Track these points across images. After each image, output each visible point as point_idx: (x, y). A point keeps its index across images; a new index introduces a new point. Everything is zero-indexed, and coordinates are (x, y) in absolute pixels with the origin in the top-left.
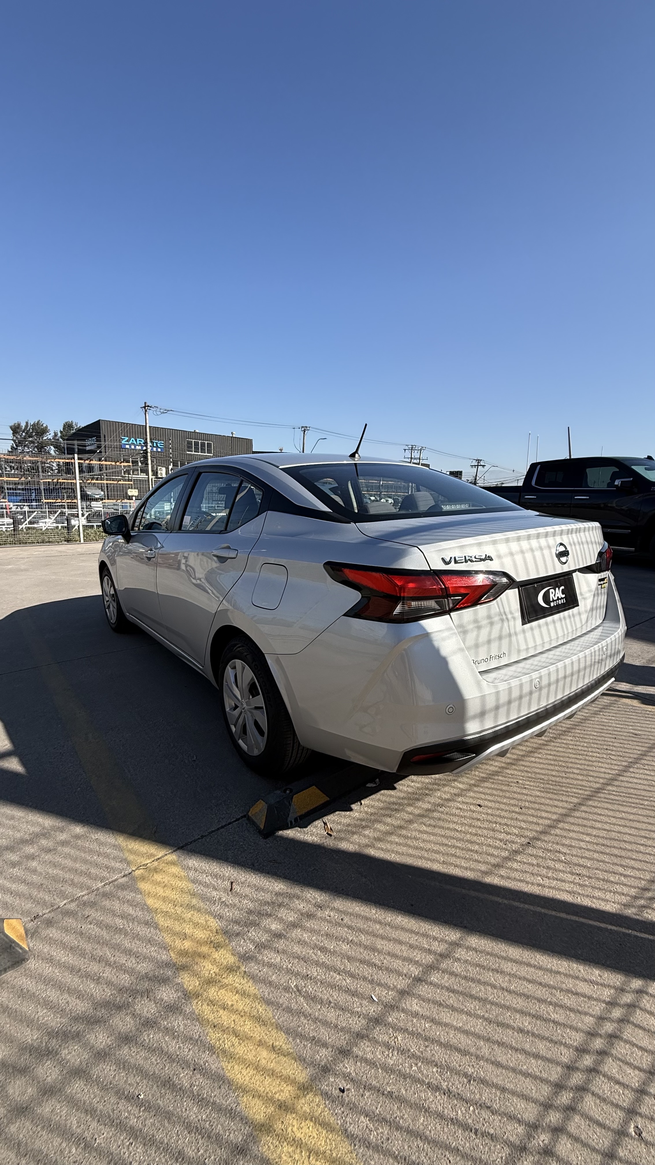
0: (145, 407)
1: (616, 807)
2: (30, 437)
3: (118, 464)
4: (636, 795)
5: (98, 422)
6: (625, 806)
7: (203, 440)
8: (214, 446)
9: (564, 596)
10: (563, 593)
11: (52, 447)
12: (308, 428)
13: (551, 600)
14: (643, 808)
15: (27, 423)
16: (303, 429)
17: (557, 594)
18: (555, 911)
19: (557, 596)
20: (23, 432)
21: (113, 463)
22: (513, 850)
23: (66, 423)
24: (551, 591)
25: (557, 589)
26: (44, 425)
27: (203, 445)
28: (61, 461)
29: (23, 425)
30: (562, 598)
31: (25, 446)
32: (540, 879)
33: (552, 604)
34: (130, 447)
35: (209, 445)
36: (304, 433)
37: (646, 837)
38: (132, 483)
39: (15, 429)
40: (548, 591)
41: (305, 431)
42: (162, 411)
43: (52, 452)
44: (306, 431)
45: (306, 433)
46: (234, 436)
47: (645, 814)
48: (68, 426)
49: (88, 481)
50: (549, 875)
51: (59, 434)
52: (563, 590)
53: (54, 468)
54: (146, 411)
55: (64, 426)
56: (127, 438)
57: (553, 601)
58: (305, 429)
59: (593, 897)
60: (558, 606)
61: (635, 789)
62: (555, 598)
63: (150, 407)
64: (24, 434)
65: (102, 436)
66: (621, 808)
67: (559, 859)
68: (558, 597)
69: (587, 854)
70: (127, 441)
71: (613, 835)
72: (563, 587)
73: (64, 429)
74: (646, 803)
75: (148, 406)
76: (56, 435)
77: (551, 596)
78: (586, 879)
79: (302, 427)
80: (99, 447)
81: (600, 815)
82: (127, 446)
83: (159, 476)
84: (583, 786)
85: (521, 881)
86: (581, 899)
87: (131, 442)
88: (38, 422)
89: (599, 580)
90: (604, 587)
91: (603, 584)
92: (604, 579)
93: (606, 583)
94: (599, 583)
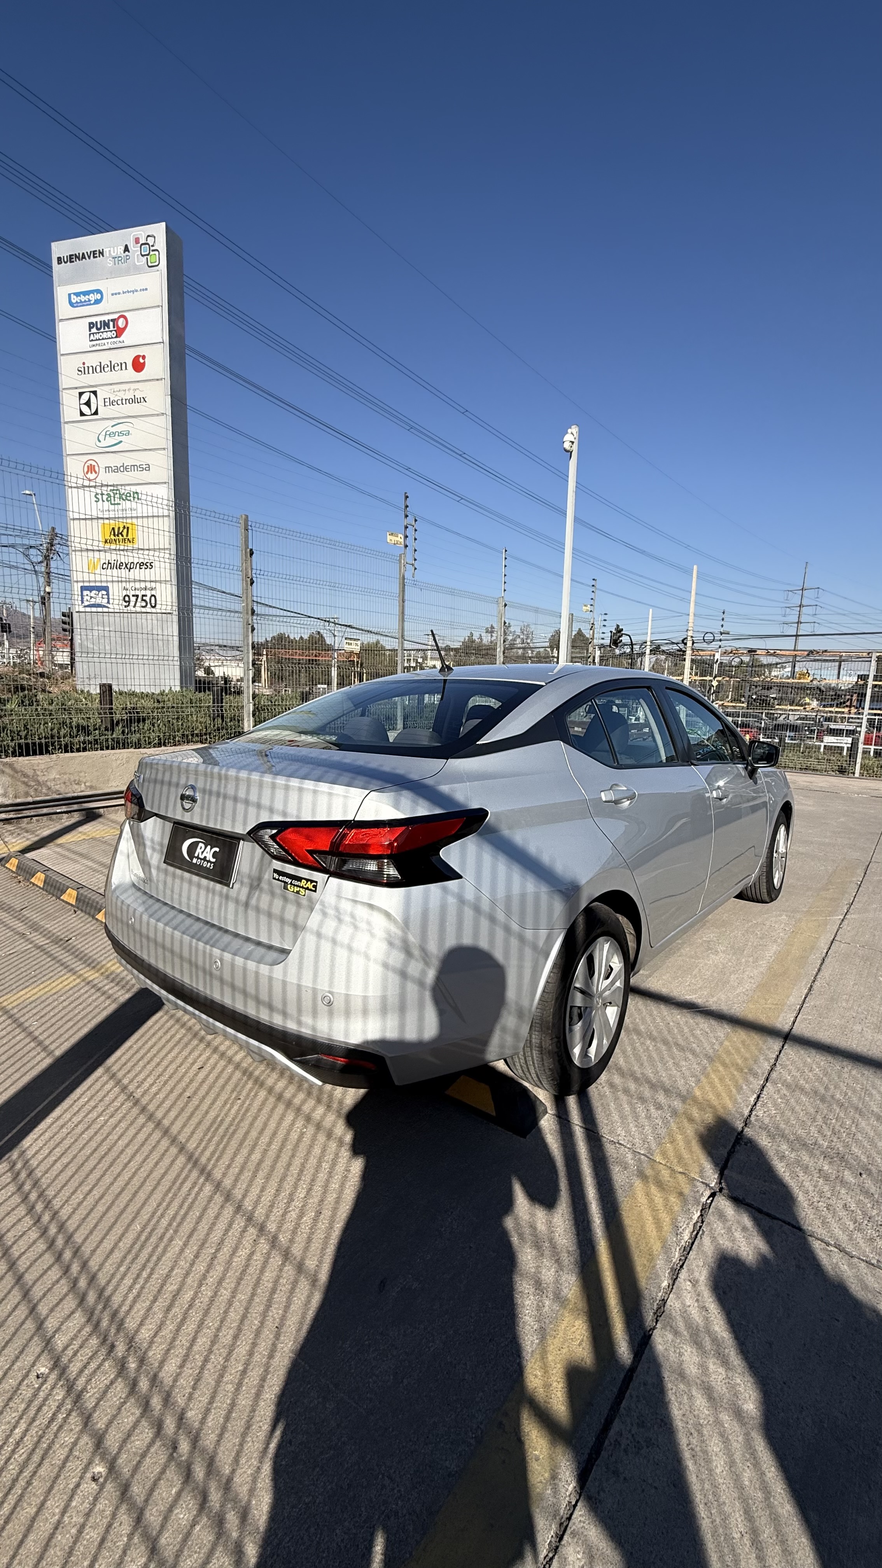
4: (186, 1214)
9: (214, 860)
10: (214, 856)
13: (196, 855)
17: (207, 853)
19: (205, 854)
24: (201, 845)
25: (209, 847)
30: (209, 861)
33: (195, 861)
40: (198, 843)
47: (143, 1212)
52: (215, 852)
57: (198, 858)
60: (200, 867)
61: (201, 1217)
62: (202, 857)
68: (205, 857)
72: (217, 849)
74: (165, 1221)
77: (198, 851)
84: (220, 1157)
89: (275, 871)
90: (298, 892)
91: (291, 884)
92: (299, 879)
93: (311, 890)
94: (276, 876)
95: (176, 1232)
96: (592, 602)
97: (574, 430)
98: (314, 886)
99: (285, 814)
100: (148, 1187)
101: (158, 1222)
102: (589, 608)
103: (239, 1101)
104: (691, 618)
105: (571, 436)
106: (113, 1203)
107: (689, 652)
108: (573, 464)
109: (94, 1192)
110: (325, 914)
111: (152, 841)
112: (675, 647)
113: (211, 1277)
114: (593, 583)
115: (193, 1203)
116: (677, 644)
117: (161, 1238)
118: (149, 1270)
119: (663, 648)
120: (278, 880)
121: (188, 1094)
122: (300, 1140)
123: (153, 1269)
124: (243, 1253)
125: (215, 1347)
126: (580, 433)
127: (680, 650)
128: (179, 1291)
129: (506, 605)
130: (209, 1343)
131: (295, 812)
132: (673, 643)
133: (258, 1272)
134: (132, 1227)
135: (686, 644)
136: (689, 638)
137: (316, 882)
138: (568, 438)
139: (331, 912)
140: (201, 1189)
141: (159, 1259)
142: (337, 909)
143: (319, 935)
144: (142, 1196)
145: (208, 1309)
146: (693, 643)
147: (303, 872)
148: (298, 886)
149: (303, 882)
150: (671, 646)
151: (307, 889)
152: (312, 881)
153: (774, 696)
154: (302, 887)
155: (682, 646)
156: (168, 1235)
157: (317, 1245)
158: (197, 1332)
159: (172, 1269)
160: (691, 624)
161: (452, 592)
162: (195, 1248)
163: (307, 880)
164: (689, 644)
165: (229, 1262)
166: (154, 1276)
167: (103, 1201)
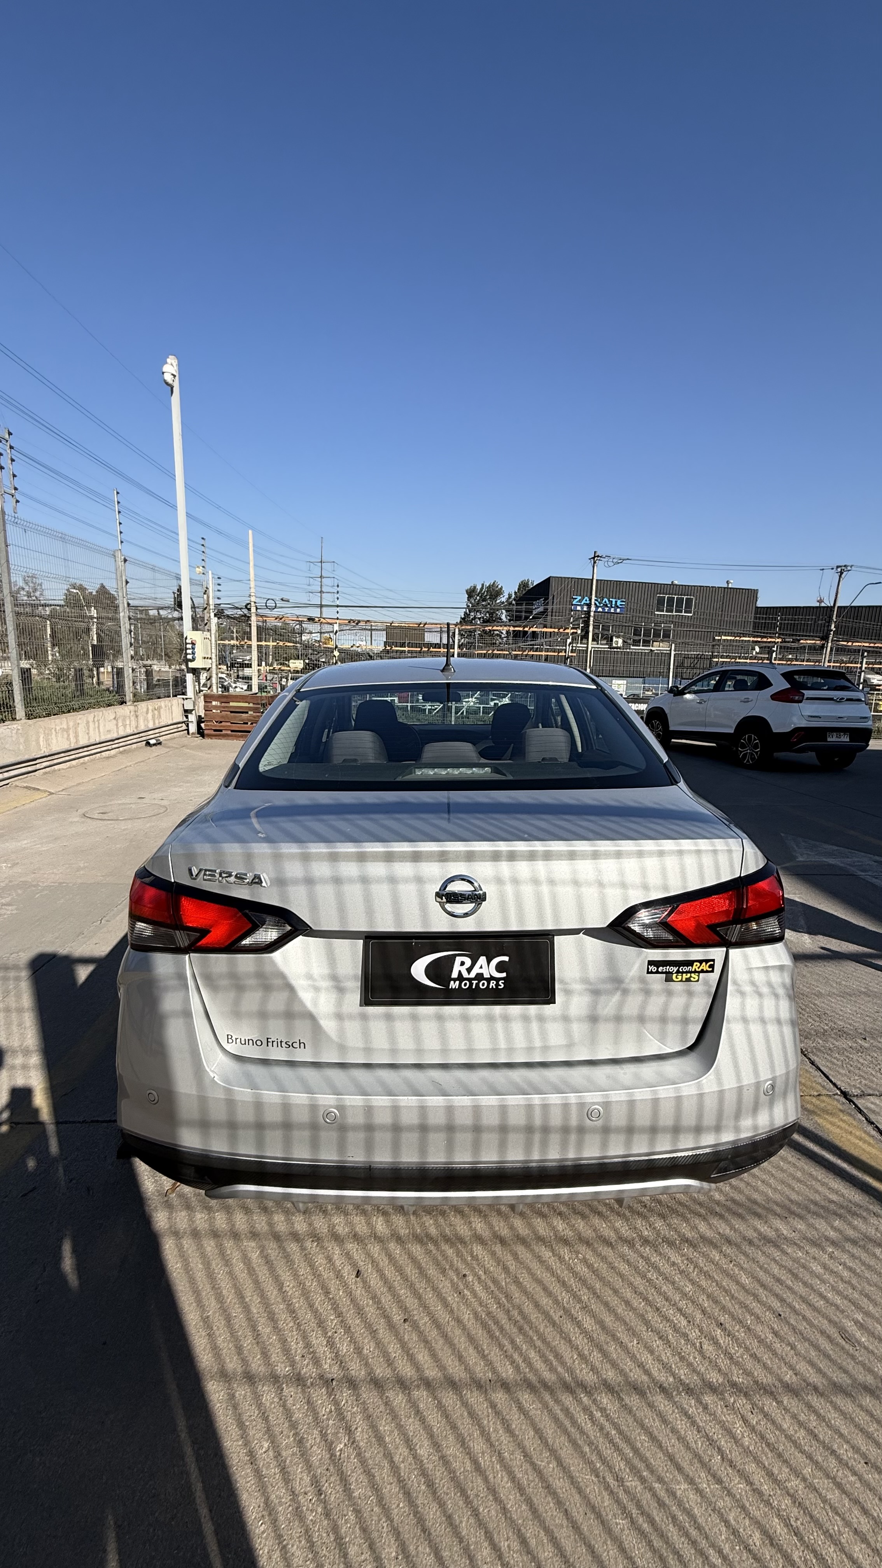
0: (594, 558)
1: (560, 1442)
2: (483, 601)
3: (561, 630)
4: (636, 1451)
5: (549, 579)
6: (583, 1455)
7: (681, 595)
8: (695, 603)
9: (504, 975)
10: (500, 970)
11: (504, 611)
12: (849, 568)
13: (455, 975)
14: (607, 1487)
15: (483, 585)
16: (839, 570)
17: (479, 968)
18: (211, 1511)
19: (476, 971)
20: (478, 595)
21: (556, 630)
22: (300, 1373)
23: (522, 582)
24: (460, 959)
25: (482, 959)
26: (500, 587)
27: (680, 601)
28: (512, 629)
29: (479, 587)
30: (494, 978)
31: (478, 611)
32: (266, 1445)
33: (455, 985)
34: (582, 608)
35: (689, 601)
36: (840, 576)
37: (524, 1542)
38: (575, 654)
39: (471, 593)
40: (450, 958)
41: (841, 573)
42: (615, 561)
43: (503, 617)
44: (845, 573)
45: (843, 576)
46: (730, 586)
47: (595, 1499)
48: (523, 585)
49: (525, 653)
50: (284, 1454)
51: (513, 596)
52: (501, 963)
53: (503, 636)
54: (595, 562)
55: (520, 586)
56: (579, 598)
57: (461, 979)
58: (842, 570)
59: (285, 1547)
60: (474, 991)
61: (653, 1438)
62: (470, 975)
63: (601, 557)
64: (478, 598)
65: (551, 597)
66: (566, 1452)
67: (332, 1443)
68: (480, 975)
69: (383, 1475)
70: (580, 601)
71: (476, 1486)
72: (505, 959)
73: (519, 589)
74: (632, 1483)
75: (598, 556)
76: (510, 597)
77: (459, 968)
78: (319, 1510)
79: (838, 567)
80: (546, 610)
81: (509, 1430)
82: (579, 608)
83: (614, 645)
84: (557, 1356)
85: (241, 1425)
86: (263, 1532)
87: (584, 601)
88: (494, 583)
89: (650, 963)
90: (688, 980)
91: (678, 972)
92: (690, 963)
93: (707, 972)
94: (653, 968)
95: (660, 1480)
96: (203, 564)
97: (172, 360)
98: (710, 966)
99: (666, 888)
100: (550, 1468)
101: (627, 1491)
102: (201, 570)
103: (470, 1278)
104: (252, 584)
105: (170, 368)
106: (548, 1531)
107: (254, 618)
108: (175, 400)
109: (504, 1545)
110: (742, 994)
111: (309, 977)
112: (240, 612)
113: (761, 1484)
114: (202, 542)
115: (620, 1432)
116: (241, 609)
117: (661, 1504)
118: (711, 1551)
119: (227, 612)
120: (657, 972)
121: (397, 1318)
122: (590, 1266)
123: (713, 1545)
124: (739, 1428)
125: (873, 1543)
126: (179, 365)
127: (245, 616)
128: (765, 1533)
129: (125, 560)
130: (863, 1546)
131: (679, 884)
132: (237, 608)
133: (777, 1433)
134: (617, 1530)
135: (249, 610)
136: (252, 604)
137: (713, 960)
138: (166, 368)
139: (748, 989)
140: (603, 1410)
141: (699, 1528)
142: (753, 983)
143: (745, 1020)
144: (560, 1484)
145: (811, 1517)
146: (257, 609)
147: (695, 954)
148: (687, 972)
149: (696, 967)
150: (235, 611)
151: (702, 971)
152: (707, 961)
153: (324, 660)
154: (695, 972)
155: (246, 611)
156: (662, 1494)
157: (766, 1356)
158: (842, 1550)
159: (727, 1522)
160: (253, 590)
161: (63, 538)
162: (703, 1475)
163: (701, 962)
164: (253, 610)
165: (747, 1452)
166: (726, 1549)
167: (533, 1542)
